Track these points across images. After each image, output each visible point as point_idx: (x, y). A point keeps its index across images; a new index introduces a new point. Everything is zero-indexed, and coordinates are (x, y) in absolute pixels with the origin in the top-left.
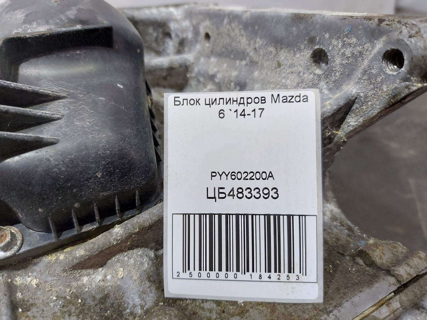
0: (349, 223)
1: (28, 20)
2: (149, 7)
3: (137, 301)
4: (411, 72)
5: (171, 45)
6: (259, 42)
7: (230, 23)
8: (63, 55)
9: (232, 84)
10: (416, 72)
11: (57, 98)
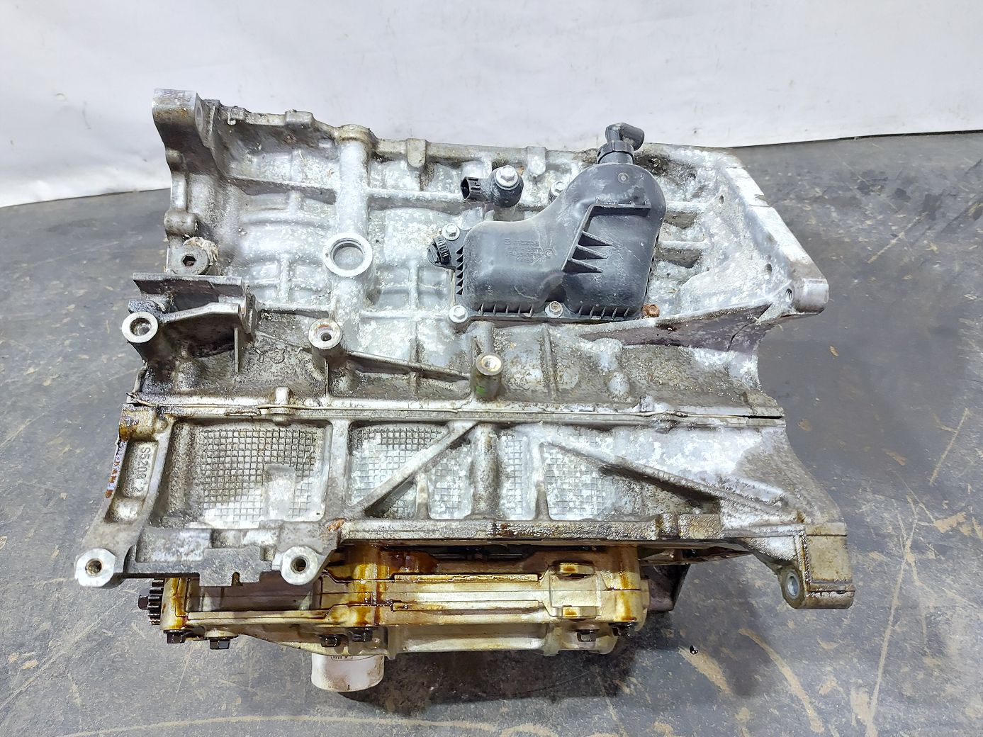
0: (758, 381)
1: (606, 190)
3: (607, 365)
6: (748, 235)
7: (739, 204)
8: (617, 217)
9: (721, 251)
10: (794, 306)
11: (608, 245)
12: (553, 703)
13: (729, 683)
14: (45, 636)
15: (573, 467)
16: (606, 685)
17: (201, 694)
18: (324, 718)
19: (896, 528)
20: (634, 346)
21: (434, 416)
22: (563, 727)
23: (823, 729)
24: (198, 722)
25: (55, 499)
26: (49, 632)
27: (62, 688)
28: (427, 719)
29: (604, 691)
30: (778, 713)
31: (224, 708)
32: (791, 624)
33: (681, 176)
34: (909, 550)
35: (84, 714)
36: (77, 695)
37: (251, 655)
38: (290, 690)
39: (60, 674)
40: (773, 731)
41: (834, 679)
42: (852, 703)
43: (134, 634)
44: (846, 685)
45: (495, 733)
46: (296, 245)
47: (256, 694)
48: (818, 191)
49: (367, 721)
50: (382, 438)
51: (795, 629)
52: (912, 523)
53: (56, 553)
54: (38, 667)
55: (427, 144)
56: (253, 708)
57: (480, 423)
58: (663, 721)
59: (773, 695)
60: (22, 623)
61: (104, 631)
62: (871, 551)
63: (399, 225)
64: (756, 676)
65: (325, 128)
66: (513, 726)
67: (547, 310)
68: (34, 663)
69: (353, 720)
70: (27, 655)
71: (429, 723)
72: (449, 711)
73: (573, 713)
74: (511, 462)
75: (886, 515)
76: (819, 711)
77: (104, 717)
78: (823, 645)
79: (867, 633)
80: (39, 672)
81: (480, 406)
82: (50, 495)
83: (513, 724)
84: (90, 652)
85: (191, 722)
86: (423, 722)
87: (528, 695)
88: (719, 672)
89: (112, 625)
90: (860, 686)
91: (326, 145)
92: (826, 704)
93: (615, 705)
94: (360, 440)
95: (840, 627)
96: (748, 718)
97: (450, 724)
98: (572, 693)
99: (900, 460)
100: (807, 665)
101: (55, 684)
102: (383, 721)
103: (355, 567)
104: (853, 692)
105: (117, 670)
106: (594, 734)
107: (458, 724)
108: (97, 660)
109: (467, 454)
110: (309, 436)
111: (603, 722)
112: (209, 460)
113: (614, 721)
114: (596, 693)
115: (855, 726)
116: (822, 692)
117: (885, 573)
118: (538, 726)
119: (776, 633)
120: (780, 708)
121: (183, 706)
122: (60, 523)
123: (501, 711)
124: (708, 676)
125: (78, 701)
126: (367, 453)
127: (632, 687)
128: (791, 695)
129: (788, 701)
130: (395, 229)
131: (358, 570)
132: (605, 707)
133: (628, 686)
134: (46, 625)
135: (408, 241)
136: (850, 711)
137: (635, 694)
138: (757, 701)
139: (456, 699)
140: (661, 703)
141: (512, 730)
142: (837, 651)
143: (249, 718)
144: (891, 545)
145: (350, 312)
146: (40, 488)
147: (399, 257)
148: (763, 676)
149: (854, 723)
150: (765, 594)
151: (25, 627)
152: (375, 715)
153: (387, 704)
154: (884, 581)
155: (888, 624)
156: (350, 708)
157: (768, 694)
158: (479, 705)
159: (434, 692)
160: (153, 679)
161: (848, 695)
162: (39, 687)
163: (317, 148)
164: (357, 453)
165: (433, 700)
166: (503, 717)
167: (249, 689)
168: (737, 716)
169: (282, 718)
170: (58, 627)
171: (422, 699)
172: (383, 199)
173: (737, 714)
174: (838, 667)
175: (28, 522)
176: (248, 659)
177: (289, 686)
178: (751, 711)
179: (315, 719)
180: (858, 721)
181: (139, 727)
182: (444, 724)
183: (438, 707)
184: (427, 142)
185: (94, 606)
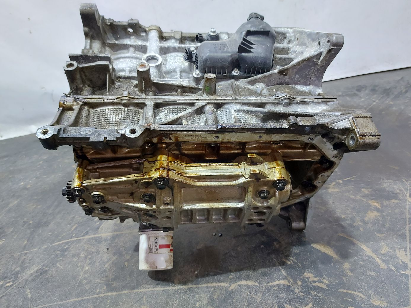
1: (251, 27)
2: (281, 28)
3: (260, 91)
4: (330, 45)
5: (286, 41)
6: (310, 40)
7: (304, 35)
8: (257, 36)
10: (331, 45)
11: (254, 44)
12: (254, 271)
13: (337, 255)
14: (18, 273)
15: (249, 119)
16: (279, 262)
17: (87, 287)
18: (145, 290)
19: (401, 190)
20: (271, 87)
21: (189, 101)
22: (260, 280)
23: (386, 267)
24: (85, 298)
25: (27, 224)
26: (19, 271)
27: (23, 292)
28: (194, 285)
29: (278, 264)
30: (363, 263)
31: (98, 291)
32: (362, 229)
33: (281, 39)
34: (409, 197)
35: (32, 301)
36: (29, 294)
37: (111, 269)
38: (129, 281)
39: (22, 286)
40: (362, 271)
41: (387, 247)
42: (398, 255)
43: (58, 267)
44: (393, 249)
45: (227, 286)
46: (132, 65)
47: (113, 284)
48: (340, 93)
49: (166, 288)
50: (168, 111)
51: (363, 231)
52: (407, 188)
53: (25, 243)
54: (12, 285)
55: (182, 33)
56: (112, 290)
57: (208, 103)
58: (308, 273)
59: (359, 256)
60: (7, 269)
61: (44, 268)
62: (392, 199)
63: (172, 58)
64: (349, 250)
65: (143, 27)
66: (236, 283)
67: (233, 72)
68: (11, 283)
69: (159, 289)
70: (8, 281)
71: (195, 286)
72: (205, 280)
73: (264, 275)
74: (223, 119)
75: (395, 186)
76: (383, 260)
77: (41, 301)
78: (379, 235)
79: (398, 229)
80: (13, 287)
81: (208, 97)
82: (25, 223)
83: (236, 282)
84: (37, 277)
85: (82, 298)
86: (193, 286)
87: (242, 270)
88: (331, 251)
89: (48, 266)
90: (400, 248)
91: (143, 34)
92: (385, 257)
93: (284, 269)
94: (158, 113)
95: (385, 228)
96: (349, 266)
97: (206, 285)
98: (263, 267)
99: (397, 168)
100: (372, 243)
101: (20, 290)
102: (173, 288)
103: (158, 157)
104: (397, 251)
105: (49, 282)
106: (275, 281)
107: (209, 285)
108: (40, 279)
109: (204, 117)
110: (137, 112)
111: (279, 276)
112: (95, 120)
113: (284, 275)
114: (274, 265)
115: (402, 264)
116: (382, 253)
117: (400, 206)
118: (248, 281)
119: (355, 233)
120: (364, 261)
121: (78, 292)
122: (28, 232)
123: (230, 277)
124: (326, 253)
125: (30, 296)
126: (161, 117)
127: (291, 261)
128: (368, 255)
129: (366, 258)
130: (171, 59)
131: (159, 157)
132: (280, 270)
133: (289, 261)
134: (18, 269)
135: (176, 62)
136: (398, 258)
137: (293, 264)
138: (352, 260)
139: (208, 275)
140: (306, 266)
141: (235, 284)
142: (385, 236)
143: (110, 294)
144: (400, 196)
145: (153, 77)
146: (21, 221)
147: (172, 68)
148: (352, 250)
149: (401, 263)
150: (347, 220)
151: (9, 270)
152: (169, 286)
153: (175, 281)
154: (400, 209)
155: (406, 224)
156: (158, 284)
157: (357, 256)
158: (219, 276)
159: (197, 274)
160: (65, 283)
161: (395, 252)
162: (12, 293)
163: (140, 36)
164: (157, 118)
165: (197, 276)
166: (231, 279)
167: (110, 282)
168: (343, 267)
169: (125, 292)
170: (23, 269)
171: (192, 277)
172: (165, 48)
173: (343, 265)
174: (387, 243)
175: (15, 233)
176: (110, 271)
177: (128, 279)
178: (350, 264)
179: (141, 290)
180: (402, 262)
181: (57, 303)
182: (203, 285)
183: (200, 279)
184: (182, 32)
185: (41, 259)
